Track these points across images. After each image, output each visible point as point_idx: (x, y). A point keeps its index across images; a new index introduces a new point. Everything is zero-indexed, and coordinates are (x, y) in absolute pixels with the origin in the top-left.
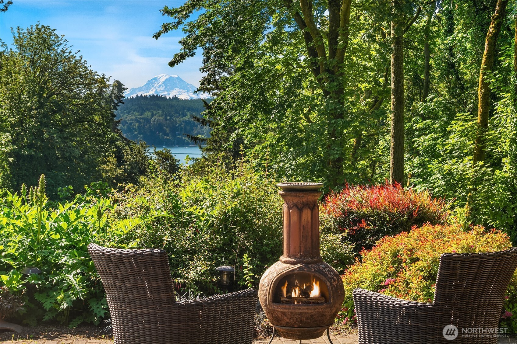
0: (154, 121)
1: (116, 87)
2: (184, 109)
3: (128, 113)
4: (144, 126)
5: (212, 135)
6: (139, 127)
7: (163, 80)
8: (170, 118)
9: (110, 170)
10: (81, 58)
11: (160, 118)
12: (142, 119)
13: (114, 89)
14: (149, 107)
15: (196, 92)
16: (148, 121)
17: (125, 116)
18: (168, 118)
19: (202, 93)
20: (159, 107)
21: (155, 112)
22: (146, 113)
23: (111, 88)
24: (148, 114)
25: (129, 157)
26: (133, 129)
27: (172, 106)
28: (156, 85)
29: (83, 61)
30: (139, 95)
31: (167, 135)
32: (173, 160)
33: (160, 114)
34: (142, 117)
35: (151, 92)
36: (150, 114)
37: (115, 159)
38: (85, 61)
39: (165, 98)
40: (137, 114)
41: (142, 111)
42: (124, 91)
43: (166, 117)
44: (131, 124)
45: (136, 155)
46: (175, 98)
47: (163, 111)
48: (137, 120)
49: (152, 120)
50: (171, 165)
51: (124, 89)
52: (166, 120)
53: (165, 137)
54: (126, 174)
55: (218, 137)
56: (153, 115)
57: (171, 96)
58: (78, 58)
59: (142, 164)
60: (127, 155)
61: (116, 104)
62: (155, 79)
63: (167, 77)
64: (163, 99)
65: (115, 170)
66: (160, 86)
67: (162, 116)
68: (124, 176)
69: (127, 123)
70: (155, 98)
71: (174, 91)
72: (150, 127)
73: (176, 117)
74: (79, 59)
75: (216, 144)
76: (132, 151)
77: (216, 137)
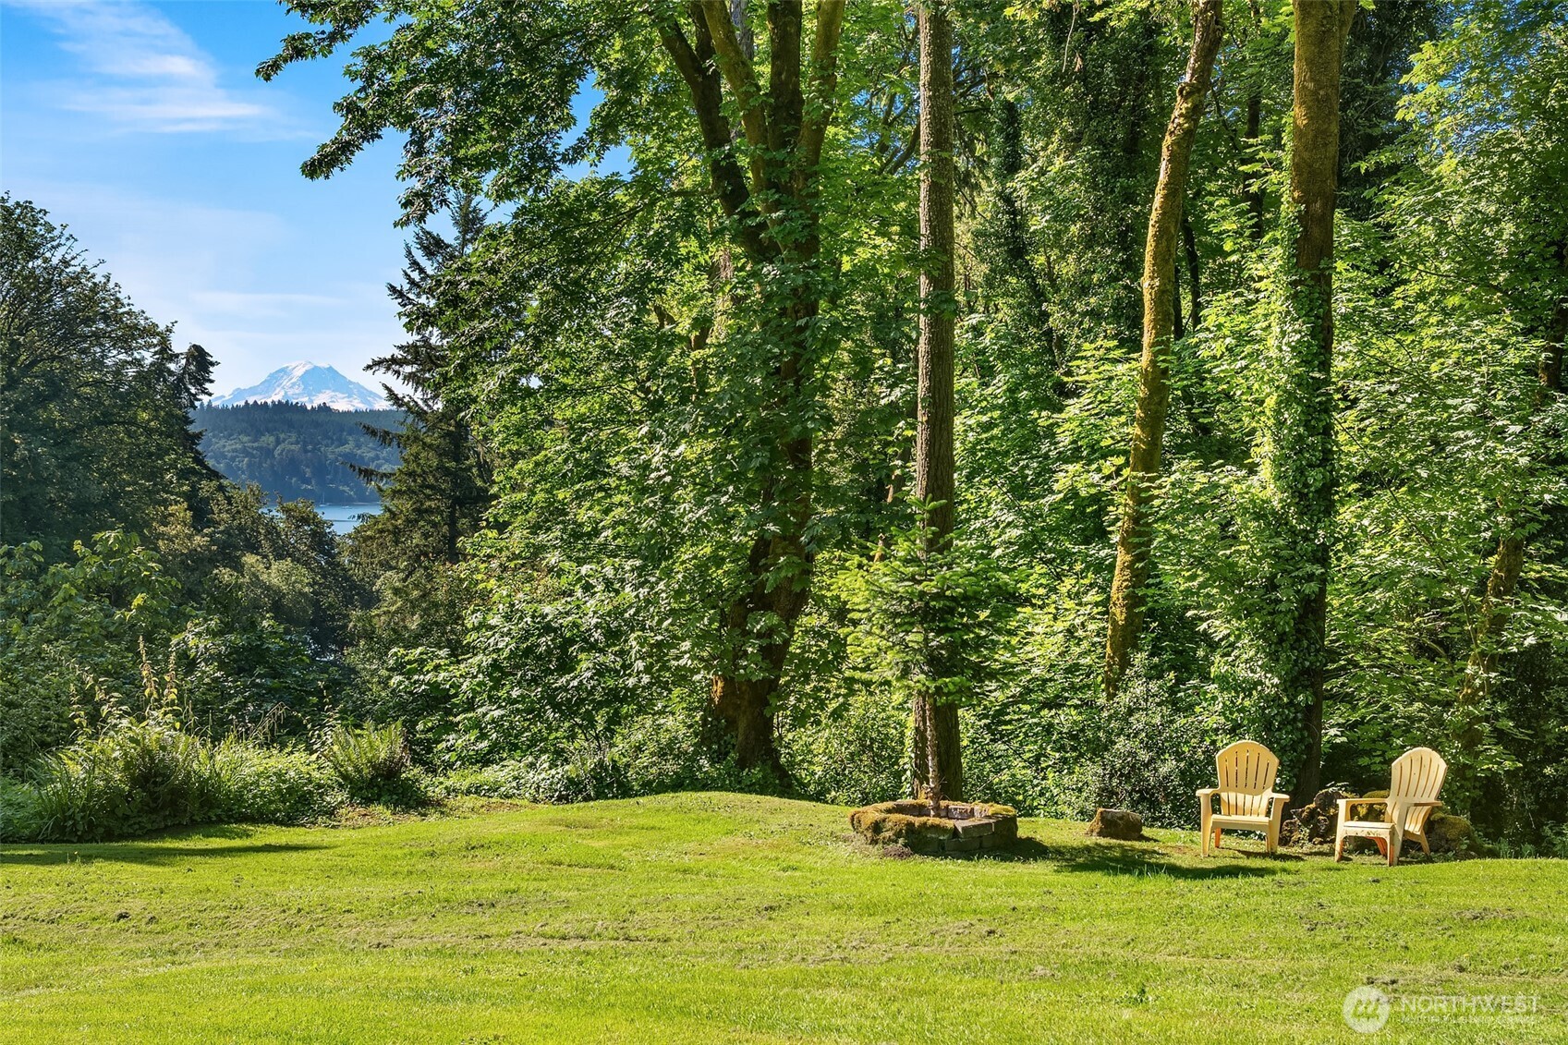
0: (281, 454)
1: (194, 358)
2: (342, 430)
3: (228, 437)
4: (260, 463)
5: (406, 461)
6: (249, 465)
7: (299, 372)
8: (314, 449)
9: (176, 536)
10: (108, 278)
11: (293, 447)
12: (256, 449)
13: (188, 363)
14: (270, 425)
15: (369, 367)
16: (268, 453)
17: (222, 442)
18: (310, 447)
19: (383, 370)
20: (290, 425)
21: (282, 436)
22: (263, 438)
23: (184, 362)
24: (268, 440)
25: (224, 516)
26: (239, 469)
27: (317, 425)
28: (285, 382)
29: (111, 285)
30: (251, 402)
31: (308, 482)
32: (320, 524)
33: (293, 439)
34: (256, 445)
35: (276, 397)
36: (272, 439)
37: (189, 514)
38: (116, 285)
39: (303, 408)
40: (246, 439)
41: (258, 434)
42: (211, 369)
43: (305, 444)
44: (233, 459)
45: (238, 512)
46: (324, 409)
47: (299, 434)
48: (245, 452)
49: (276, 453)
50: (314, 534)
51: (212, 364)
52: (306, 451)
53: (304, 486)
54: (214, 548)
55: (419, 465)
56: (278, 442)
57: (315, 405)
58: (99, 279)
59: (252, 530)
60: (220, 512)
61: (194, 395)
62: (283, 370)
63: (308, 367)
64: (301, 409)
65: (190, 537)
66: (294, 384)
67: (297, 443)
68: (210, 551)
69: (225, 457)
70: (282, 408)
71: (321, 395)
72: (272, 466)
73: (327, 446)
74: (103, 280)
75: (415, 481)
76: (230, 503)
77: (413, 466)
